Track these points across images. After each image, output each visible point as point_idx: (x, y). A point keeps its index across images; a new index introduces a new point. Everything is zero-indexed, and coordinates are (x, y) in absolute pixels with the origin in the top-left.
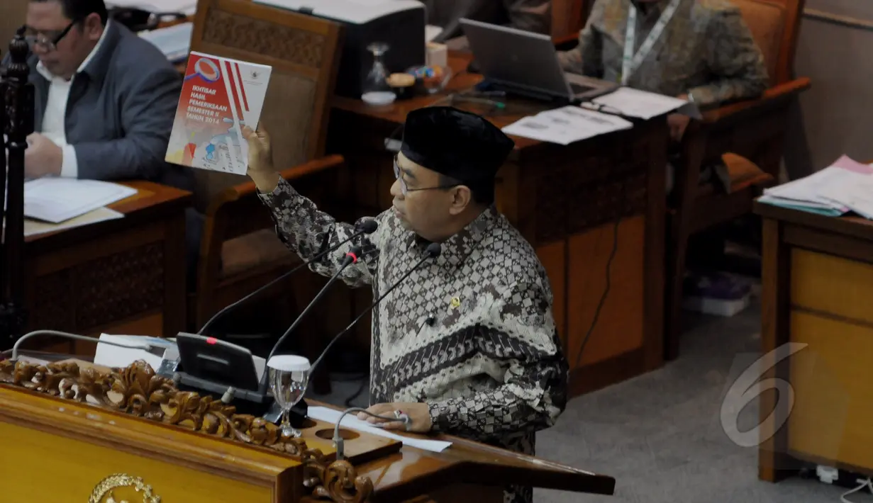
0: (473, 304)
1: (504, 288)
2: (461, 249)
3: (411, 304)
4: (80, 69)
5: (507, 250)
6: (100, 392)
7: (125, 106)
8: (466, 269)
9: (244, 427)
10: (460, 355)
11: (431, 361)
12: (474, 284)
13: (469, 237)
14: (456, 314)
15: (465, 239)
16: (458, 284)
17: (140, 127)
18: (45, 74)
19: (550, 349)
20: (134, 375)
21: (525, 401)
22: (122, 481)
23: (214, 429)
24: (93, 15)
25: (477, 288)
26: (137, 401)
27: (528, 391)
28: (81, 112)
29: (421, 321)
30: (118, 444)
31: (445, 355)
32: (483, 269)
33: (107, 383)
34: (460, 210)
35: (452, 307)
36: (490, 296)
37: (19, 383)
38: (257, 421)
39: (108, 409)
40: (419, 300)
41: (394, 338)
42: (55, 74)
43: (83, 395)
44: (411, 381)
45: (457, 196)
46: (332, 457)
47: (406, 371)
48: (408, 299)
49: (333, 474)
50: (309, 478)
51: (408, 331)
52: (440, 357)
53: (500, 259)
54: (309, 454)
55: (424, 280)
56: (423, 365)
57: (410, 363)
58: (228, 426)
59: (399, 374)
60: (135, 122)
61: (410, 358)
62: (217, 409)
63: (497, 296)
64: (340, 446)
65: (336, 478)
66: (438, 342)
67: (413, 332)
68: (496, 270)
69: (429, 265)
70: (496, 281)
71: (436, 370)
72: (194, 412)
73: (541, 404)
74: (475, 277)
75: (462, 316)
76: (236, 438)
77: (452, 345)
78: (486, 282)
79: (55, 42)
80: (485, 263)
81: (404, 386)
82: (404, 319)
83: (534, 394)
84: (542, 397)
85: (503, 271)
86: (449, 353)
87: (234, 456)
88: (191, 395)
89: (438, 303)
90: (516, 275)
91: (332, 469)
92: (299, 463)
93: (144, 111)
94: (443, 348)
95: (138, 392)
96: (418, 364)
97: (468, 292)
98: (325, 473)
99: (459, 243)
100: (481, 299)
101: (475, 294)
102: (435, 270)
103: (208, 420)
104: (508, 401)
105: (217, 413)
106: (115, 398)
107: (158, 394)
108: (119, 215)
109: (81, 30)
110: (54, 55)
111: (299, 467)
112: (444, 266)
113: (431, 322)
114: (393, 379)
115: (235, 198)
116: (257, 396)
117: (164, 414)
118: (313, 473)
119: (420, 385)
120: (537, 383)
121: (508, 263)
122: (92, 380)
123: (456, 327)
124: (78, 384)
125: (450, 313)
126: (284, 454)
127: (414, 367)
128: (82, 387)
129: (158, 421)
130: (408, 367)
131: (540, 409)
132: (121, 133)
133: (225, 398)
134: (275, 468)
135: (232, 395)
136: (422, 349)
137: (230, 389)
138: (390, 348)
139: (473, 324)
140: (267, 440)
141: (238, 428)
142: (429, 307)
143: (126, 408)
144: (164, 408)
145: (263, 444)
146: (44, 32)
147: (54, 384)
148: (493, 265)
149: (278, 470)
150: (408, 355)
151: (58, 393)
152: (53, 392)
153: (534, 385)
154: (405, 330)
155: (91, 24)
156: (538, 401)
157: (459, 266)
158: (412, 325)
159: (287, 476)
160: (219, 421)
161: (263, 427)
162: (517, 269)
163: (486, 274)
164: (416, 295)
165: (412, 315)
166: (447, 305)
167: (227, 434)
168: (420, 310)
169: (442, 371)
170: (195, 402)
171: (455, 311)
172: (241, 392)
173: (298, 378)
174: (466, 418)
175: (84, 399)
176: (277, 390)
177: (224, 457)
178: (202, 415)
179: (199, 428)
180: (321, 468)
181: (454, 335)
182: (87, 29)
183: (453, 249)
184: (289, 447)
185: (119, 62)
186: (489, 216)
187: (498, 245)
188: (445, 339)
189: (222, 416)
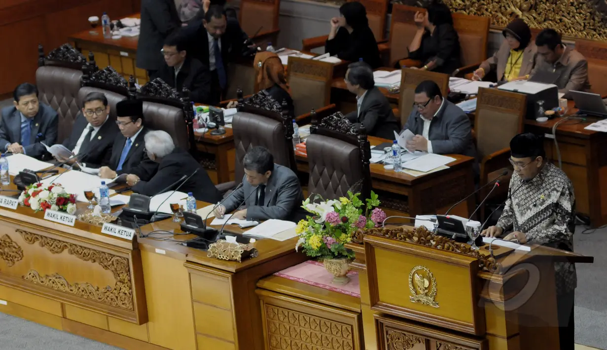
0: (549, 196)
1: (559, 188)
2: (541, 178)
3: (526, 201)
4: (435, 116)
5: (557, 175)
6: (410, 237)
7: (449, 127)
8: (544, 185)
9: (458, 247)
10: (548, 215)
11: (538, 219)
12: (548, 189)
13: (543, 173)
14: (544, 201)
15: (542, 175)
16: (542, 190)
17: (453, 136)
18: (422, 118)
19: (569, 209)
20: (421, 231)
21: (560, 231)
22: (419, 268)
23: (448, 249)
24: (437, 96)
25: (550, 190)
26: (422, 240)
27: (561, 227)
28: (434, 130)
29: (531, 206)
30: (417, 255)
31: (543, 216)
32: (550, 183)
33: (412, 234)
34: (540, 165)
35: (541, 198)
36: (555, 192)
37: (384, 235)
38: (462, 245)
39: (413, 243)
40: (529, 199)
41: (522, 214)
42: (426, 118)
43: (405, 238)
44: (532, 228)
45: (538, 160)
46: (489, 256)
47: (529, 224)
48: (524, 200)
49: (489, 262)
50: (481, 264)
51: (527, 210)
52: (541, 217)
53: (555, 179)
54: (480, 256)
55: (529, 192)
56: (535, 221)
57: (530, 221)
58: (453, 247)
59: (527, 226)
60: (451, 134)
61: (530, 219)
62: (449, 242)
63: (558, 191)
64: (492, 252)
65: (490, 264)
66: (539, 212)
67: (529, 210)
68: (555, 183)
69: (530, 186)
70: (556, 186)
71: (541, 222)
72: (441, 243)
73: (566, 232)
74: (548, 187)
75: (546, 201)
76: (456, 251)
77: (545, 212)
78: (553, 187)
79: (425, 106)
80: (551, 181)
81: (530, 230)
82: (525, 207)
83: (563, 228)
84: (566, 229)
85: (558, 182)
86: (544, 215)
87: (455, 258)
88: (440, 237)
89: (536, 199)
90: (562, 183)
91: (488, 261)
92: (477, 259)
93: (454, 130)
94: (542, 214)
95: (423, 237)
96: (533, 221)
97: (546, 192)
98: (486, 262)
99: (540, 176)
100: (552, 194)
101: (549, 192)
102: (533, 187)
103: (446, 245)
104: (554, 232)
105: (449, 243)
106: (416, 239)
107: (429, 237)
108: (448, 167)
109: (433, 102)
110: (425, 111)
111: (477, 261)
112: (537, 185)
113: (535, 205)
114: (525, 228)
115: (490, 158)
116: (464, 236)
117: (432, 244)
118: (482, 262)
119: (535, 228)
120: (565, 224)
121: (559, 179)
122: (407, 233)
123: (544, 206)
124: (403, 235)
125: (541, 201)
126: (472, 256)
127: (532, 223)
128: (405, 236)
129: (430, 246)
130: (530, 223)
131: (565, 234)
132: (447, 138)
133: (453, 237)
134: (468, 261)
135: (456, 236)
136: (534, 215)
137: (455, 234)
138: (521, 218)
139: (551, 203)
140: (466, 251)
141: (456, 248)
142: (533, 200)
143: (419, 242)
144: (432, 241)
145: (465, 253)
146: (421, 103)
147: (396, 235)
148: (554, 181)
149: (470, 262)
150: (529, 219)
151: (397, 238)
152: (395, 238)
153: (564, 225)
154: (526, 210)
155: (437, 99)
156: (564, 230)
157: (541, 185)
158: (528, 208)
159: (473, 264)
160: (450, 246)
161: (465, 247)
162: (562, 181)
163: (552, 185)
164: (527, 198)
165: (527, 205)
166: (540, 198)
167: (453, 250)
168: (530, 202)
169: (543, 222)
170: (441, 239)
171: (543, 200)
172: (459, 234)
173: (476, 230)
174: (539, 240)
175: (405, 240)
176: (470, 234)
177: (451, 258)
178: (444, 244)
179: (443, 248)
180: (484, 260)
181: (545, 209)
182: (435, 101)
183: (539, 179)
184: (473, 253)
185: (447, 113)
186: (548, 165)
187: (554, 174)
188: (542, 210)
189: (451, 244)
